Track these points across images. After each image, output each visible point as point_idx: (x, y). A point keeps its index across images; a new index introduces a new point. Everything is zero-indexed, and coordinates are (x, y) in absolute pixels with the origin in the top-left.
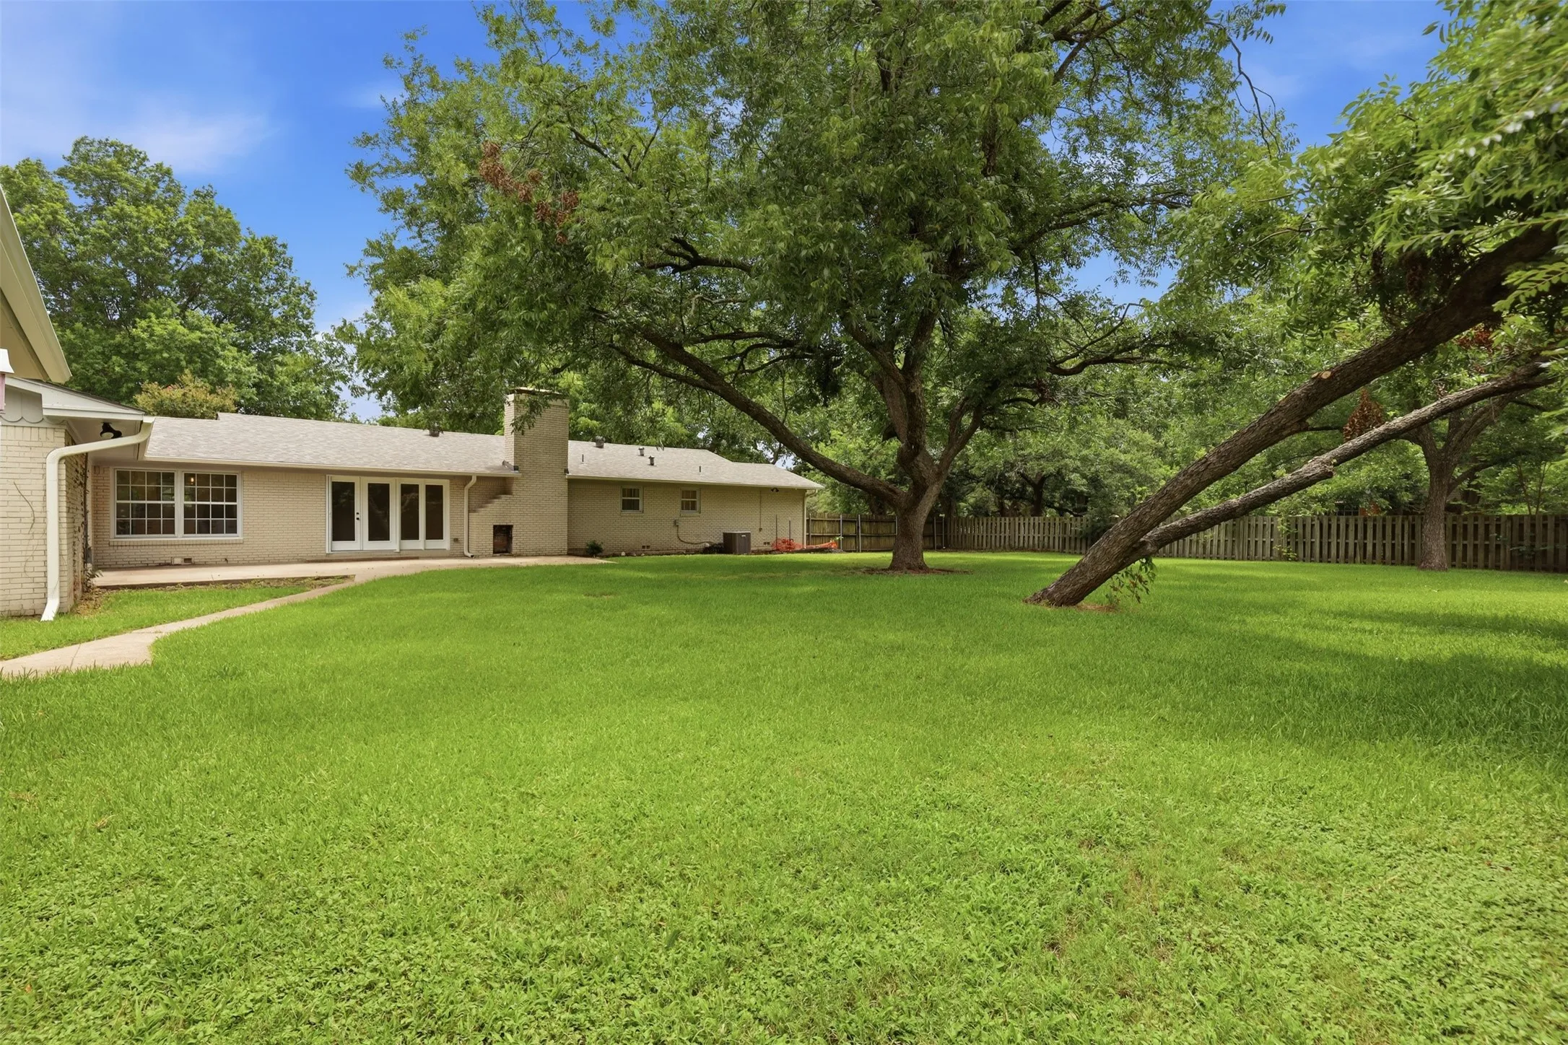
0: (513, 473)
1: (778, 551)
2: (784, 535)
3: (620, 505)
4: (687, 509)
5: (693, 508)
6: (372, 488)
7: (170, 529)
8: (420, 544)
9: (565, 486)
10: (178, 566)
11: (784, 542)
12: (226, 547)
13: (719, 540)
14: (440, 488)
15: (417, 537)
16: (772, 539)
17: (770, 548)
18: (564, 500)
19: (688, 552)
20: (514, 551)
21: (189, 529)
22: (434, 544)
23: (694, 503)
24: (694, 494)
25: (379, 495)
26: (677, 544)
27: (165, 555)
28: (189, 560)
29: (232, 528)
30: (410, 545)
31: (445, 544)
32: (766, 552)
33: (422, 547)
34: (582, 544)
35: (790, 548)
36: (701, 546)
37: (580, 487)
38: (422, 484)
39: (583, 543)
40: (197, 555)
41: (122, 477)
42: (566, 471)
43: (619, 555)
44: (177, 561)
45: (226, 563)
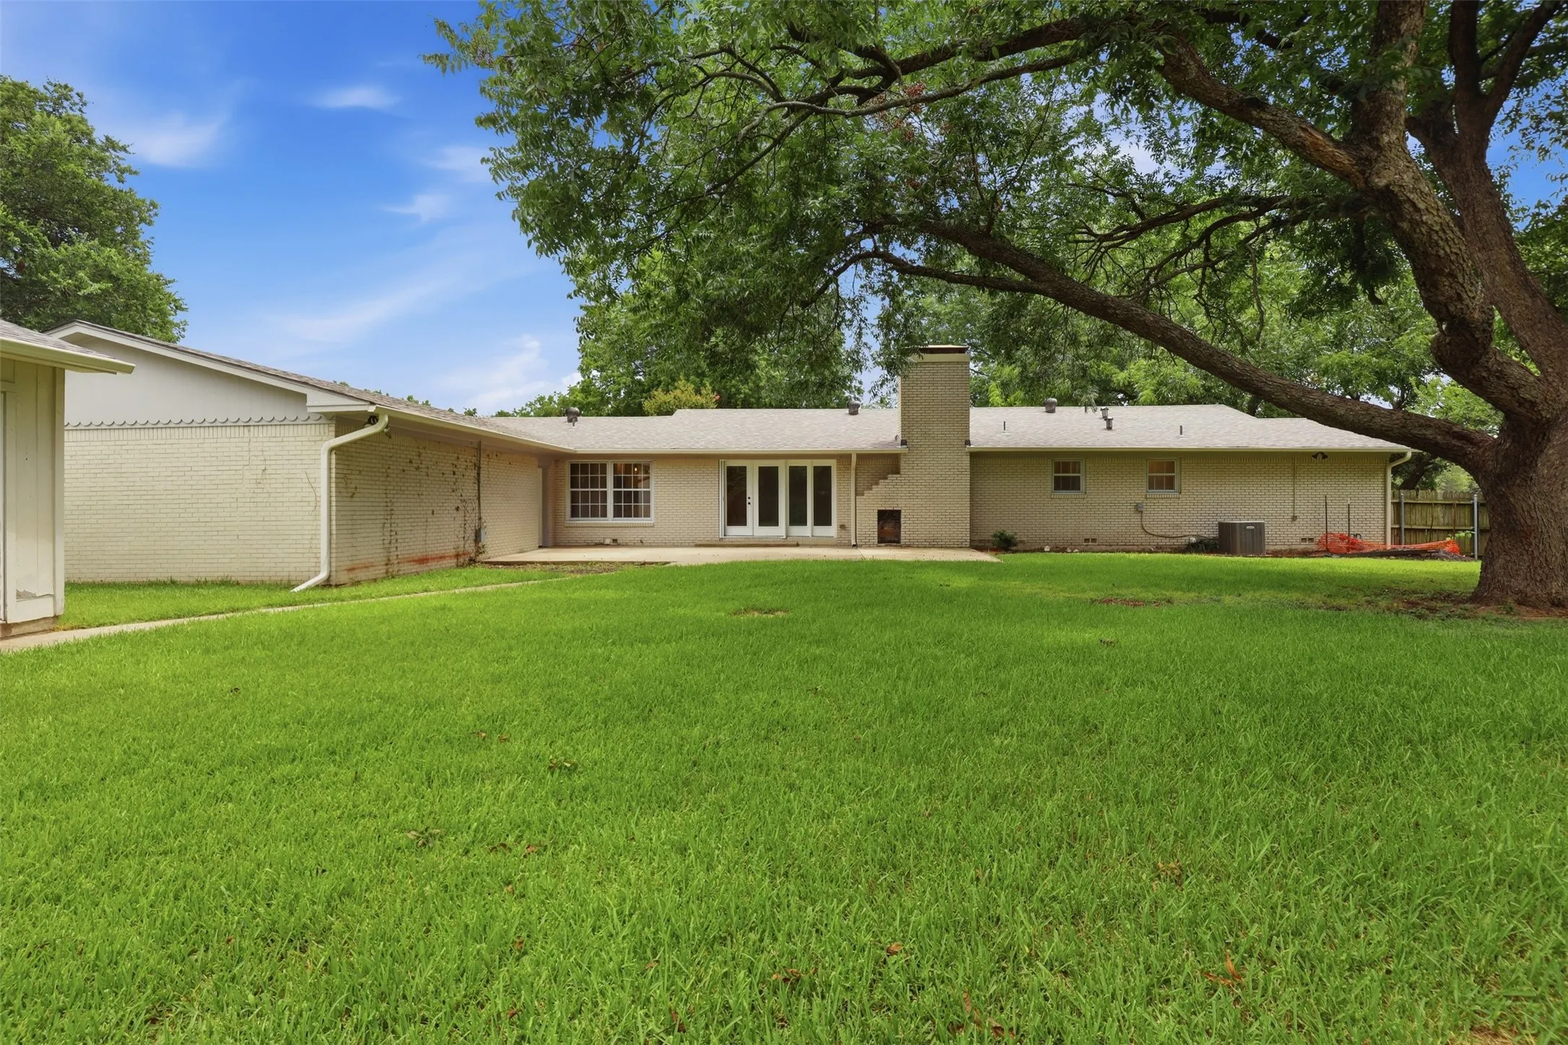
0: (899, 449)
1: (1328, 552)
2: (1339, 528)
3: (1050, 484)
4: (1160, 486)
5: (1170, 484)
6: (762, 470)
7: (604, 515)
8: (807, 530)
9: (966, 460)
10: (608, 545)
11: (1342, 538)
12: (642, 530)
13: (1211, 532)
14: (828, 469)
15: (804, 523)
16: (1318, 534)
17: (1313, 547)
18: (966, 479)
19: (1159, 549)
20: (903, 541)
21: (617, 514)
22: (822, 531)
23: (1172, 478)
24: (1171, 467)
25: (768, 478)
26: (1142, 538)
27: (598, 535)
28: (615, 541)
29: (647, 515)
30: (798, 531)
31: (831, 531)
32: (1305, 554)
33: (809, 534)
34: (988, 534)
35: (1352, 548)
36: (1183, 541)
37: (984, 461)
38: (810, 465)
39: (989, 532)
40: (623, 536)
41: (574, 468)
42: (968, 443)
43: (1042, 550)
44: (608, 541)
45: (642, 544)
